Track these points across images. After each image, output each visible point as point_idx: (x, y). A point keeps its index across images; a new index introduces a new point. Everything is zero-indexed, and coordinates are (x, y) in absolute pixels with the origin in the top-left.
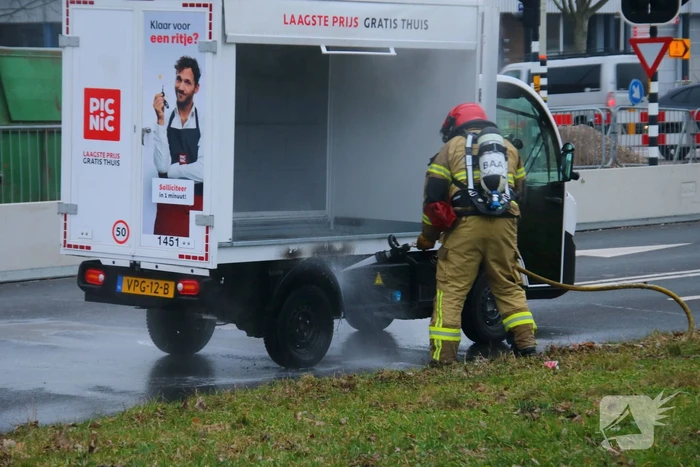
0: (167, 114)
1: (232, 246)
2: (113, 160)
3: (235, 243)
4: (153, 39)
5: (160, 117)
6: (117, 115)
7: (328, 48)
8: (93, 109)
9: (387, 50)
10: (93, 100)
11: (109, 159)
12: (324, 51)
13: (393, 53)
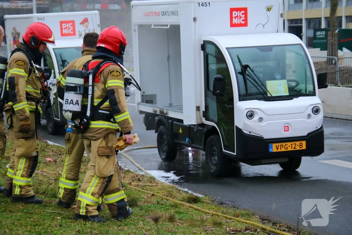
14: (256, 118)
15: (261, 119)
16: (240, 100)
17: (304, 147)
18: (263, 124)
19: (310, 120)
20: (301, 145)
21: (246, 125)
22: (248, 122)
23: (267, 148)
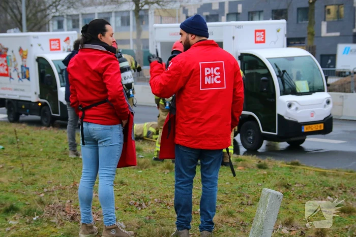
14: (293, 108)
15: (297, 109)
16: (281, 95)
17: (322, 128)
18: (298, 112)
19: (326, 109)
20: (320, 127)
21: (287, 113)
22: (289, 110)
23: (301, 129)
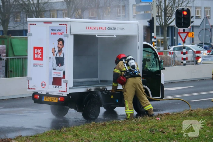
0: (55, 53)
1: (73, 88)
2: (41, 66)
3: (74, 87)
4: (52, 34)
5: (53, 54)
6: (42, 54)
7: (98, 35)
8: (36, 52)
9: (114, 36)
10: (36, 50)
11: (40, 65)
12: (97, 36)
13: (115, 36)
